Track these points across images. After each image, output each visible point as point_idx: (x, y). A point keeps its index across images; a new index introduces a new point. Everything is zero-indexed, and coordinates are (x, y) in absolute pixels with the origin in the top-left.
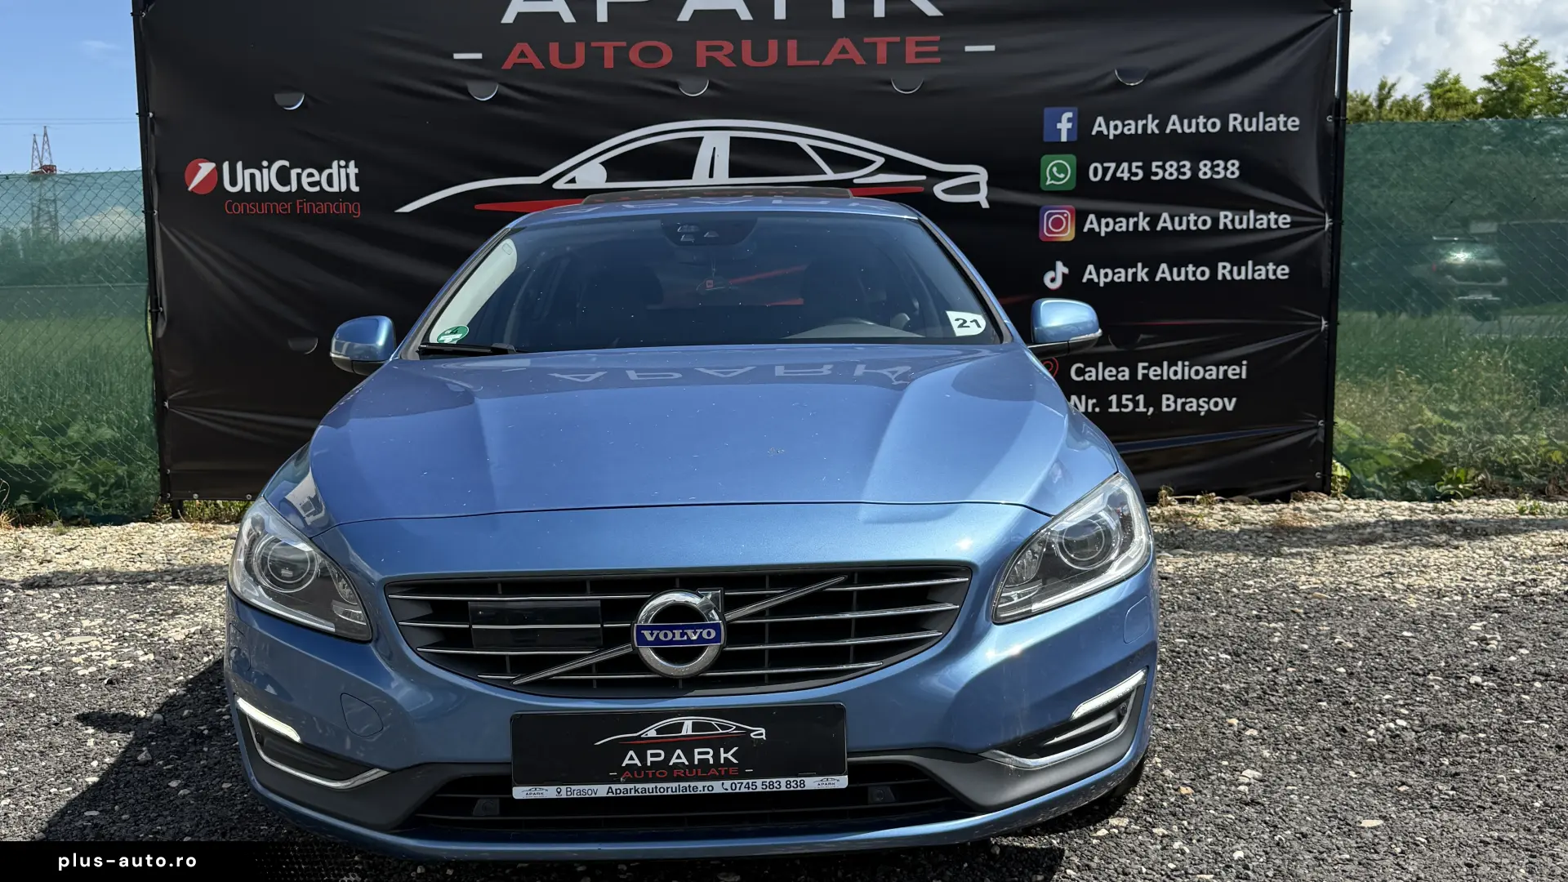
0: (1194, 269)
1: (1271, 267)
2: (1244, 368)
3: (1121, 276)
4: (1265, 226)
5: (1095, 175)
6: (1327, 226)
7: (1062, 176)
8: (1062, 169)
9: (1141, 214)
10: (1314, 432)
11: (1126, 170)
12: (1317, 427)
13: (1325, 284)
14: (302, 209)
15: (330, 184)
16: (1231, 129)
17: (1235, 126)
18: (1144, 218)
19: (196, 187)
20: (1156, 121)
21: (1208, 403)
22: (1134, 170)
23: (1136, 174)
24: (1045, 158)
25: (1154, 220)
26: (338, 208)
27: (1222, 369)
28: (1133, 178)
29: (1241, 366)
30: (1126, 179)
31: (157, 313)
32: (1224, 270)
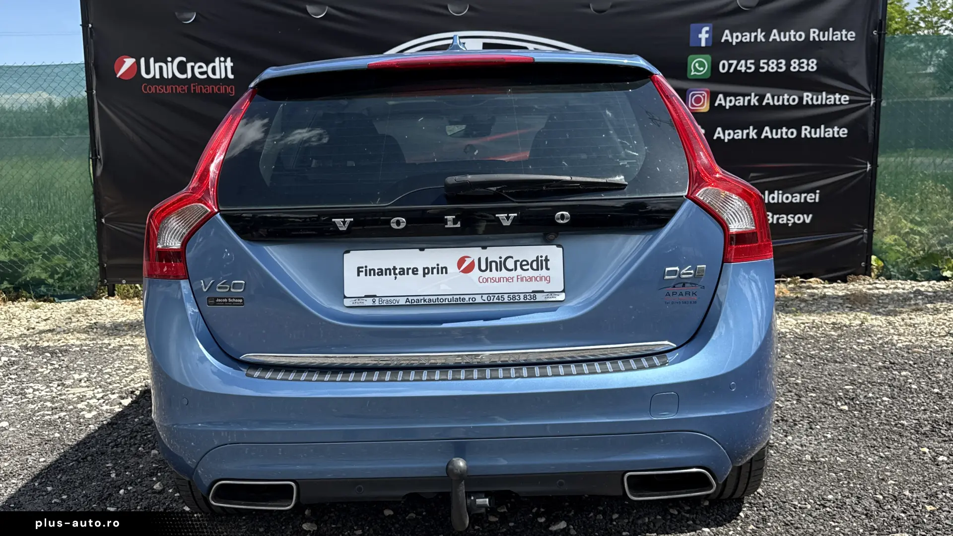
0: (786, 130)
1: (836, 129)
2: (817, 195)
3: (739, 135)
4: (832, 103)
5: (724, 68)
6: (872, 103)
7: (702, 69)
8: (701, 64)
9: (753, 94)
10: (861, 236)
11: (744, 65)
12: (863, 233)
13: (870, 140)
14: (195, 90)
15: (214, 73)
18: (755, 97)
19: (121, 75)
21: (794, 218)
22: (749, 65)
23: (750, 68)
24: (691, 57)
25: (761, 98)
27: (803, 195)
28: (748, 71)
29: (815, 193)
30: (743, 71)
31: (96, 159)
32: (806, 131)
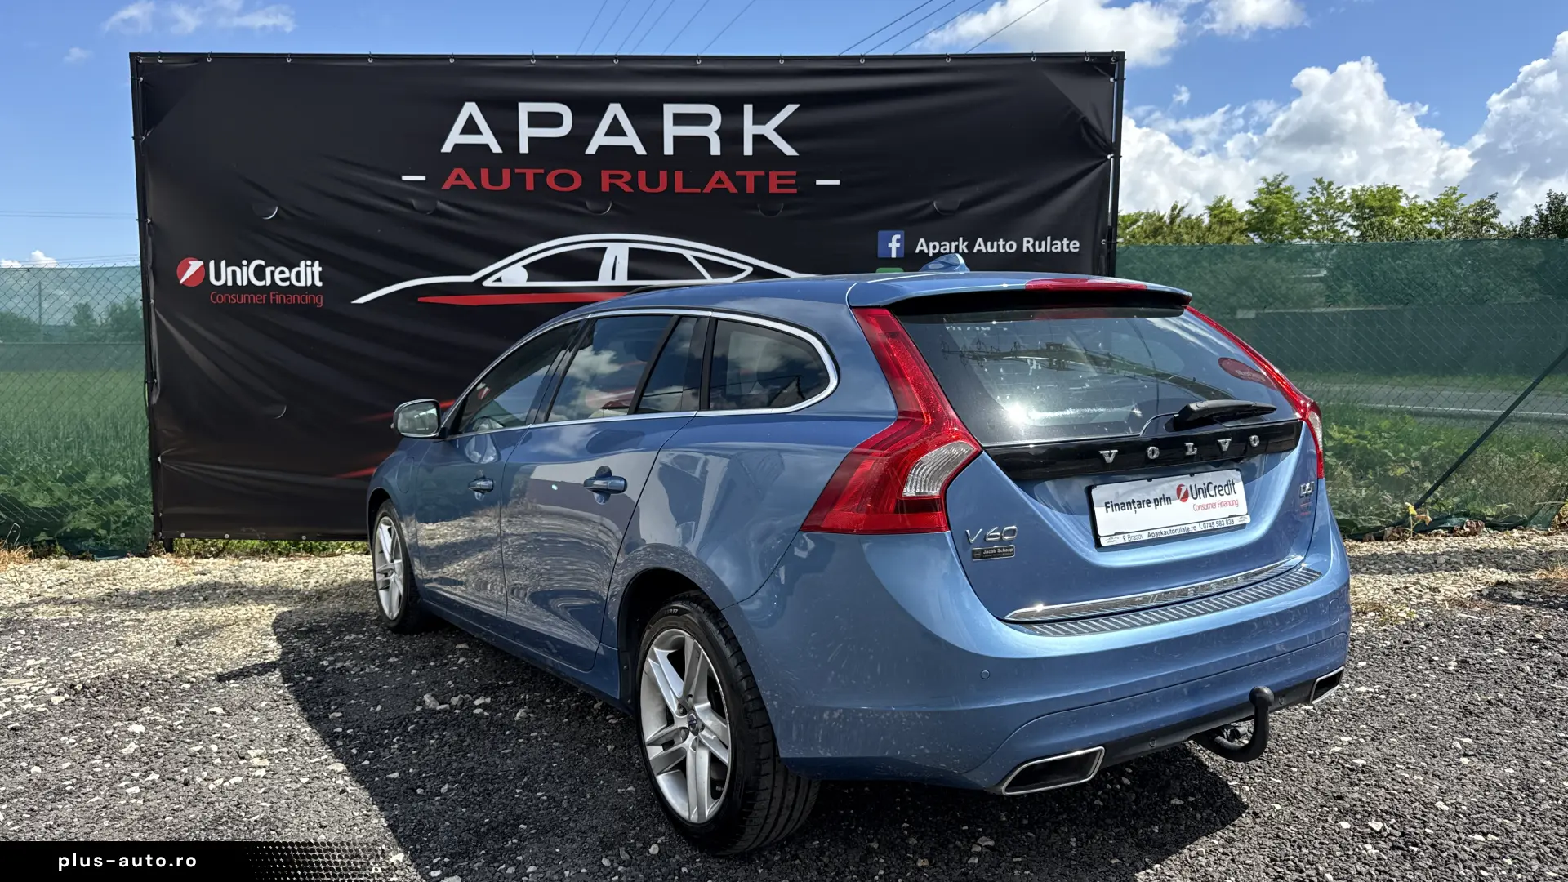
14: (274, 300)
15: (298, 279)
16: (1025, 250)
17: (1028, 248)
19: (186, 281)
20: (966, 243)
24: (879, 271)
26: (304, 299)
